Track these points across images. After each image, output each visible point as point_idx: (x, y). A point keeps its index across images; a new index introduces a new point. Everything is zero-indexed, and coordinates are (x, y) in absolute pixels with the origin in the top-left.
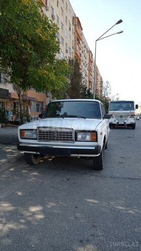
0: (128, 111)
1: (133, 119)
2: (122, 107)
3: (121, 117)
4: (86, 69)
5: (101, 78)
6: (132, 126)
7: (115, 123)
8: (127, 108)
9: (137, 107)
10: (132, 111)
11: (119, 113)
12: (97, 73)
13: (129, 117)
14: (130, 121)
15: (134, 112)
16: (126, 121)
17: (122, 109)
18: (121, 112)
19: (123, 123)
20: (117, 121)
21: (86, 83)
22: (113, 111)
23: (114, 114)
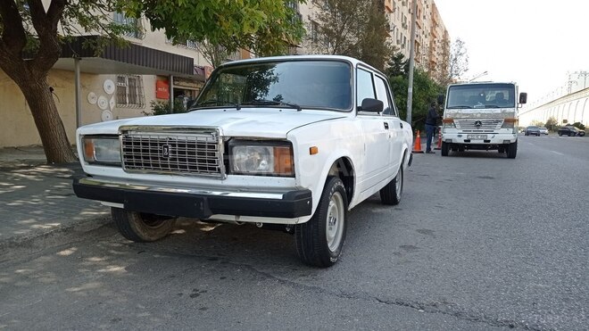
0: (498, 111)
1: (511, 130)
2: (483, 100)
3: (478, 124)
4: (405, 10)
5: (446, 32)
6: (508, 150)
7: (461, 141)
8: (494, 101)
9: (523, 98)
10: (508, 110)
11: (472, 116)
12: (434, 21)
13: (499, 125)
14: (501, 135)
15: (513, 113)
16: (489, 137)
17: (481, 104)
18: (479, 112)
19: (482, 142)
20: (465, 137)
21: (403, 46)
22: (456, 111)
23: (458, 116)
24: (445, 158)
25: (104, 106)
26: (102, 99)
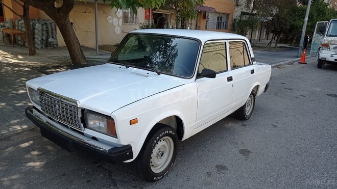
7: (332, 59)
20: (336, 57)
22: (332, 38)
23: (333, 43)
24: (319, 69)
25: (116, 24)
26: (115, 20)
